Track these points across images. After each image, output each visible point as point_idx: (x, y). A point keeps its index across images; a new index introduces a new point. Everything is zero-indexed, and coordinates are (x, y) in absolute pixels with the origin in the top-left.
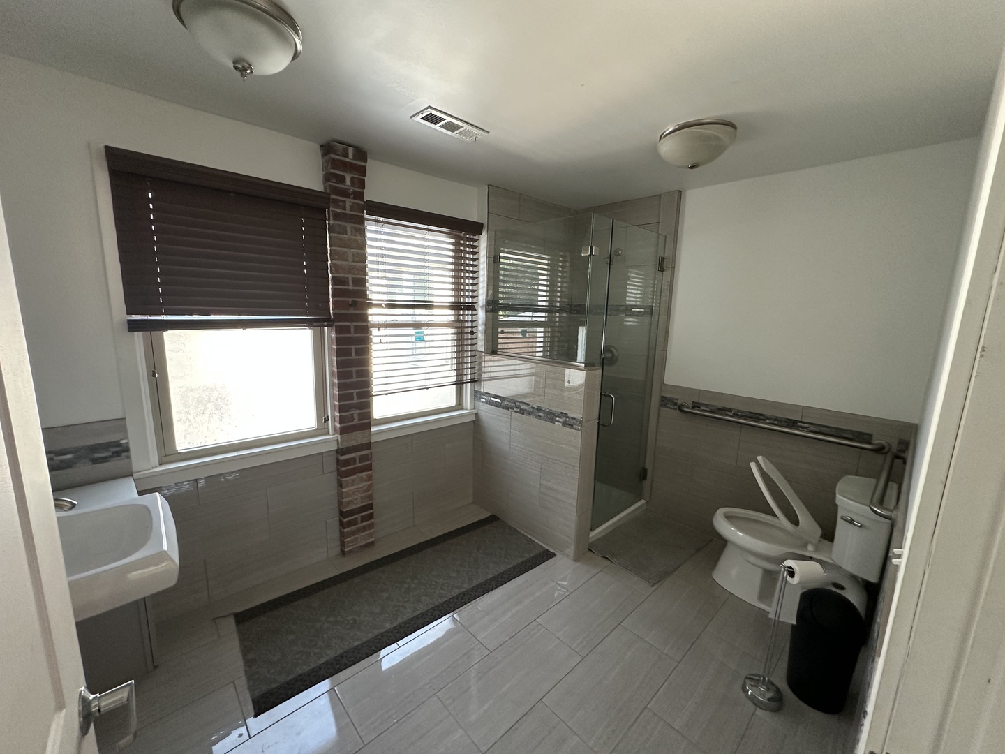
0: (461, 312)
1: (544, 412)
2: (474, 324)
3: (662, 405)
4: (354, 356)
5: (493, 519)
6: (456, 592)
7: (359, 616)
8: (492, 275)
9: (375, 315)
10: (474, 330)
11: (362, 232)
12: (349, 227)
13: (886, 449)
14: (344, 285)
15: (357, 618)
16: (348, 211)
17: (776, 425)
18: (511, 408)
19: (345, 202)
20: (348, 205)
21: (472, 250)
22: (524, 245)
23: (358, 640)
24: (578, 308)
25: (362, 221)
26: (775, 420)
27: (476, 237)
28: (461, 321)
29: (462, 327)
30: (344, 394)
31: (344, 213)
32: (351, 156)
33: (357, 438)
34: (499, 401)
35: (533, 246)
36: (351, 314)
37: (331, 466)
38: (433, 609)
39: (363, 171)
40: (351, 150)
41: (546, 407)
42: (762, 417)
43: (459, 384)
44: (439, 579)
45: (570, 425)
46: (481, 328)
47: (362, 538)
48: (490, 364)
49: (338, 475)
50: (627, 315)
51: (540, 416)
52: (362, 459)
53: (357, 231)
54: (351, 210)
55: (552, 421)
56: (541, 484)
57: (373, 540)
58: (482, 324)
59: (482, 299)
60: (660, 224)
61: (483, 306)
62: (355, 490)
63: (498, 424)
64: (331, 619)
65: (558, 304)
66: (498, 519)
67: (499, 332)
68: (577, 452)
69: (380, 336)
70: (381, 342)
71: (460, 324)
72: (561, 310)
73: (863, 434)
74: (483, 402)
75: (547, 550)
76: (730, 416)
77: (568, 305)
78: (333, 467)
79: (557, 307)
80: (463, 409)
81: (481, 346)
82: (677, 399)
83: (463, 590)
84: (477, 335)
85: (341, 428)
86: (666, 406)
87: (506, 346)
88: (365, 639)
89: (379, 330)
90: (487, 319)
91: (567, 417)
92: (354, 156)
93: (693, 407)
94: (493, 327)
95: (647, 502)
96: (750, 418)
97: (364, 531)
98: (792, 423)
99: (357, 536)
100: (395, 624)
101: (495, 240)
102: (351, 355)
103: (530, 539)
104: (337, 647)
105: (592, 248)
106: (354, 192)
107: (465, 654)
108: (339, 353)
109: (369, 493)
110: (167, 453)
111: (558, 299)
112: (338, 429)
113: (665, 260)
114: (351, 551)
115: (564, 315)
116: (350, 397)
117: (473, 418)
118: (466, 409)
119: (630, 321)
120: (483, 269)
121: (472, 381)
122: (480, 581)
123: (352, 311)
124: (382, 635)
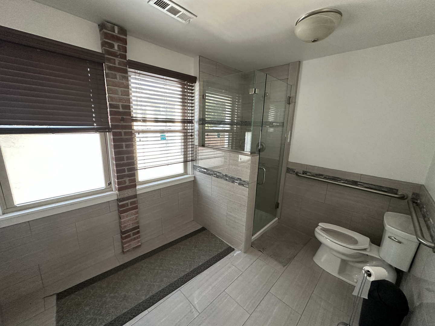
0: (186, 125)
1: (229, 177)
2: (193, 131)
3: (287, 172)
4: (124, 149)
5: (203, 229)
6: (183, 274)
7: (128, 293)
8: (202, 105)
9: (137, 126)
10: (193, 134)
11: (127, 79)
12: (118, 75)
13: (405, 198)
14: (117, 109)
15: (127, 294)
16: (117, 65)
17: (346, 183)
18: (212, 175)
19: (115, 60)
20: (117, 62)
21: (191, 91)
22: (219, 90)
23: (126, 308)
24: (245, 123)
25: (126, 72)
26: (346, 181)
27: (193, 85)
28: (186, 129)
29: (186, 132)
30: (119, 170)
31: (115, 67)
32: (116, 32)
33: (129, 193)
34: (206, 171)
35: (223, 91)
36: (122, 125)
37: (115, 208)
38: (169, 286)
39: (125, 42)
40: (116, 29)
41: (230, 175)
42: (339, 179)
43: (185, 162)
44: (174, 266)
45: (242, 184)
46: (196, 133)
47: (134, 244)
48: (201, 151)
49: (119, 212)
50: (271, 127)
51: (227, 179)
52: (132, 203)
53: (123, 78)
54: (119, 65)
55: (233, 182)
56: (227, 214)
57: (140, 244)
58: (197, 131)
59: (196, 117)
60: (289, 79)
61: (197, 121)
62: (129, 220)
63: (205, 182)
64: (112, 295)
65: (236, 121)
66: (206, 229)
67: (206, 135)
68: (246, 199)
69: (140, 137)
70: (140, 141)
71: (185, 131)
72: (237, 124)
73: (392, 189)
74: (197, 171)
75: (230, 247)
76: (322, 178)
77: (240, 121)
78: (116, 208)
79: (235, 122)
80: (187, 174)
81: (196, 142)
82: (295, 169)
83: (186, 273)
84: (194, 137)
85: (118, 188)
86: (289, 173)
87: (209, 142)
88: (130, 308)
89: (139, 134)
90: (199, 128)
91: (241, 180)
92: (118, 32)
93: (303, 174)
94: (203, 133)
95: (279, 219)
96: (333, 179)
97: (135, 240)
98: (355, 183)
99: (131, 243)
100: (148, 297)
101: (203, 86)
102: (123, 148)
103: (222, 240)
104: (113, 314)
105: (255, 90)
106: (120, 55)
107: (185, 316)
108: (115, 147)
109: (137, 220)
110: (8, 207)
111: (236, 119)
112: (117, 188)
113: (291, 98)
114: (128, 251)
115: (238, 126)
116: (123, 171)
117: (193, 179)
118: (189, 175)
119: (271, 130)
120: (197, 102)
121: (192, 160)
122: (195, 267)
123: (122, 123)
124: (139, 305)
